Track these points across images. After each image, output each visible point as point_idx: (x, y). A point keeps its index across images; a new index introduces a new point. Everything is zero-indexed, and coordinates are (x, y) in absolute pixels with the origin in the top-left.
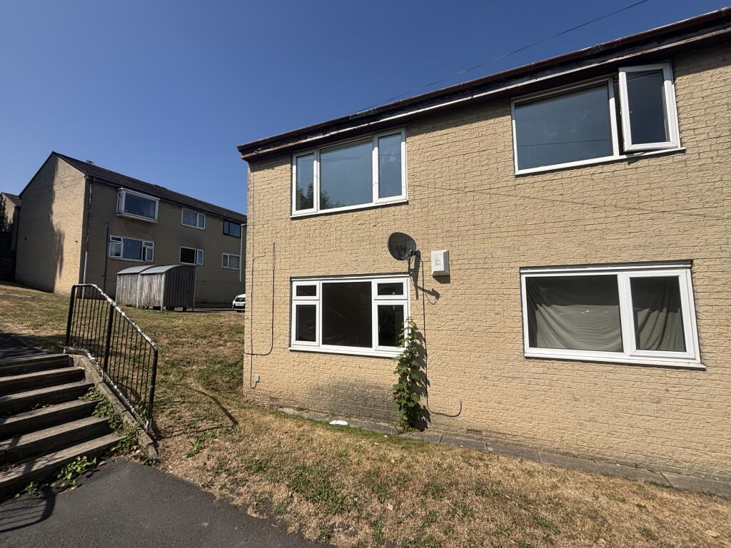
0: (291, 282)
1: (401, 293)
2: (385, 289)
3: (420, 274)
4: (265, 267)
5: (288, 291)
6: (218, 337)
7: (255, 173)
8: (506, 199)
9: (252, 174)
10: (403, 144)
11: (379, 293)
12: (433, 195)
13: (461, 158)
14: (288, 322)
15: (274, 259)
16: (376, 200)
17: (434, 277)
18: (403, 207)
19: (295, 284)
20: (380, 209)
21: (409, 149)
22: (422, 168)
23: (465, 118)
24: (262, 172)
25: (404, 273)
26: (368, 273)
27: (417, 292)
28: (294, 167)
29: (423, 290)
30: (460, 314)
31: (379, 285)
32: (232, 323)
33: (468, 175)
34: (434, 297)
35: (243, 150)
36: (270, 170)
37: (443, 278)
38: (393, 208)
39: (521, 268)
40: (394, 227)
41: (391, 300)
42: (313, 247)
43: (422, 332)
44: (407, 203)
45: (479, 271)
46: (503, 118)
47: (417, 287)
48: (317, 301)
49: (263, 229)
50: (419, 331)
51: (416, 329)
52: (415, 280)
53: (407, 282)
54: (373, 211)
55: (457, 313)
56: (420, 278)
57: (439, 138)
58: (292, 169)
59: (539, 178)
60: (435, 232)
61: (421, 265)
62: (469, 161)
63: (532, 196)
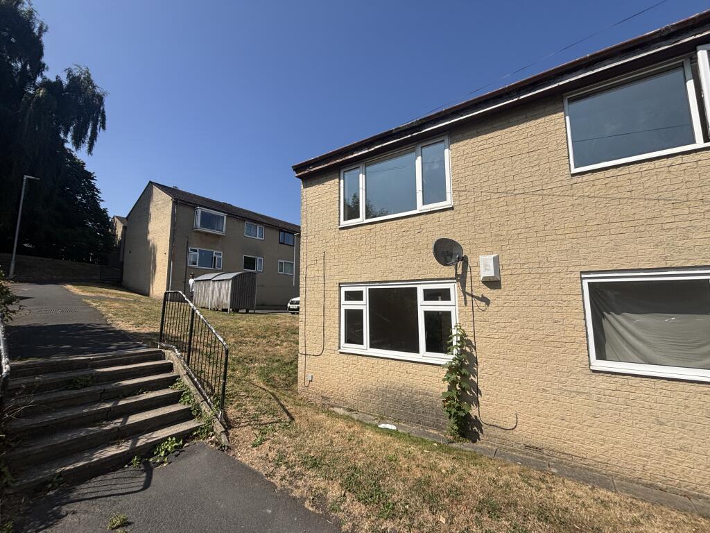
0: (340, 287)
1: (449, 299)
2: (431, 295)
3: (468, 279)
4: (317, 274)
5: (337, 296)
6: (275, 337)
7: (307, 189)
8: (562, 200)
9: (305, 190)
10: (447, 151)
11: (425, 299)
12: (479, 199)
13: (508, 161)
14: (338, 326)
15: (324, 267)
16: (421, 207)
17: (483, 282)
18: (448, 213)
19: (344, 290)
20: (424, 216)
21: (452, 155)
22: (467, 173)
23: (511, 120)
24: (313, 187)
25: (451, 279)
26: (413, 278)
27: (465, 298)
28: (342, 181)
29: (472, 296)
30: (514, 321)
31: (425, 291)
32: (288, 325)
33: (517, 178)
34: (484, 303)
35: (297, 169)
36: (321, 186)
37: (493, 283)
38: (437, 214)
39: (582, 273)
40: (439, 233)
41: (438, 306)
42: (360, 254)
43: (472, 339)
44: (452, 208)
45: (533, 276)
46: (554, 115)
47: (465, 293)
48: (363, 305)
49: (314, 240)
50: (469, 338)
51: (466, 336)
52: (463, 286)
53: (454, 288)
54: (417, 218)
55: (510, 320)
56: (468, 284)
57: (485, 142)
58: (339, 183)
59: (601, 175)
60: (483, 236)
61: (469, 270)
62: (518, 163)
63: (592, 195)
